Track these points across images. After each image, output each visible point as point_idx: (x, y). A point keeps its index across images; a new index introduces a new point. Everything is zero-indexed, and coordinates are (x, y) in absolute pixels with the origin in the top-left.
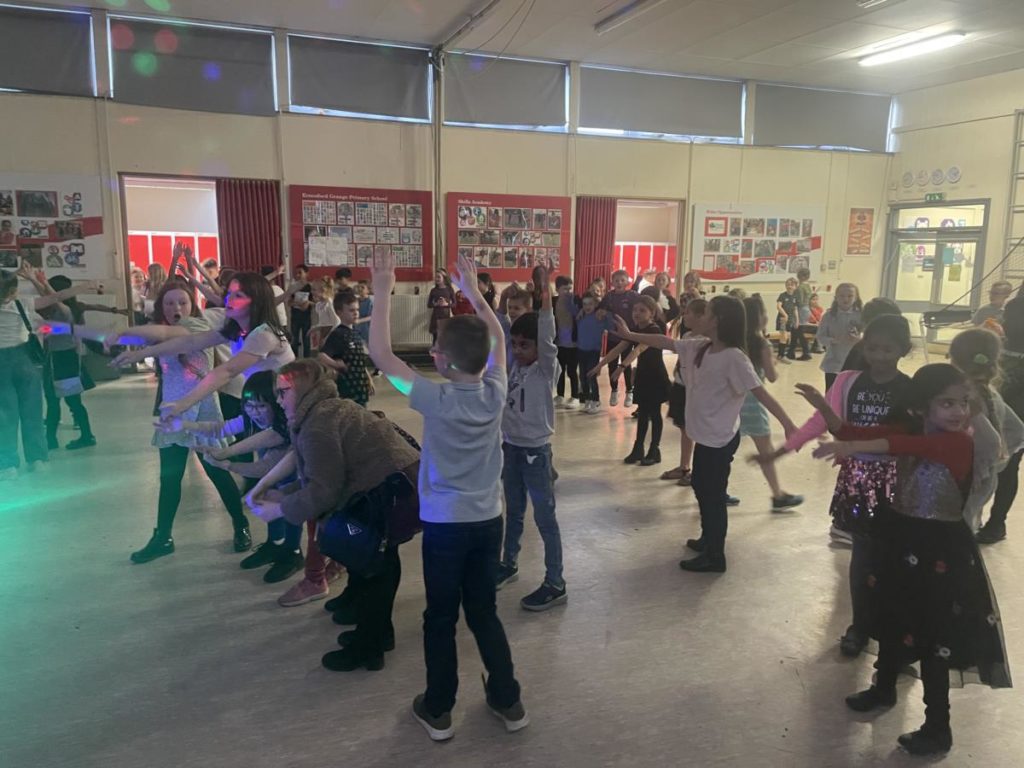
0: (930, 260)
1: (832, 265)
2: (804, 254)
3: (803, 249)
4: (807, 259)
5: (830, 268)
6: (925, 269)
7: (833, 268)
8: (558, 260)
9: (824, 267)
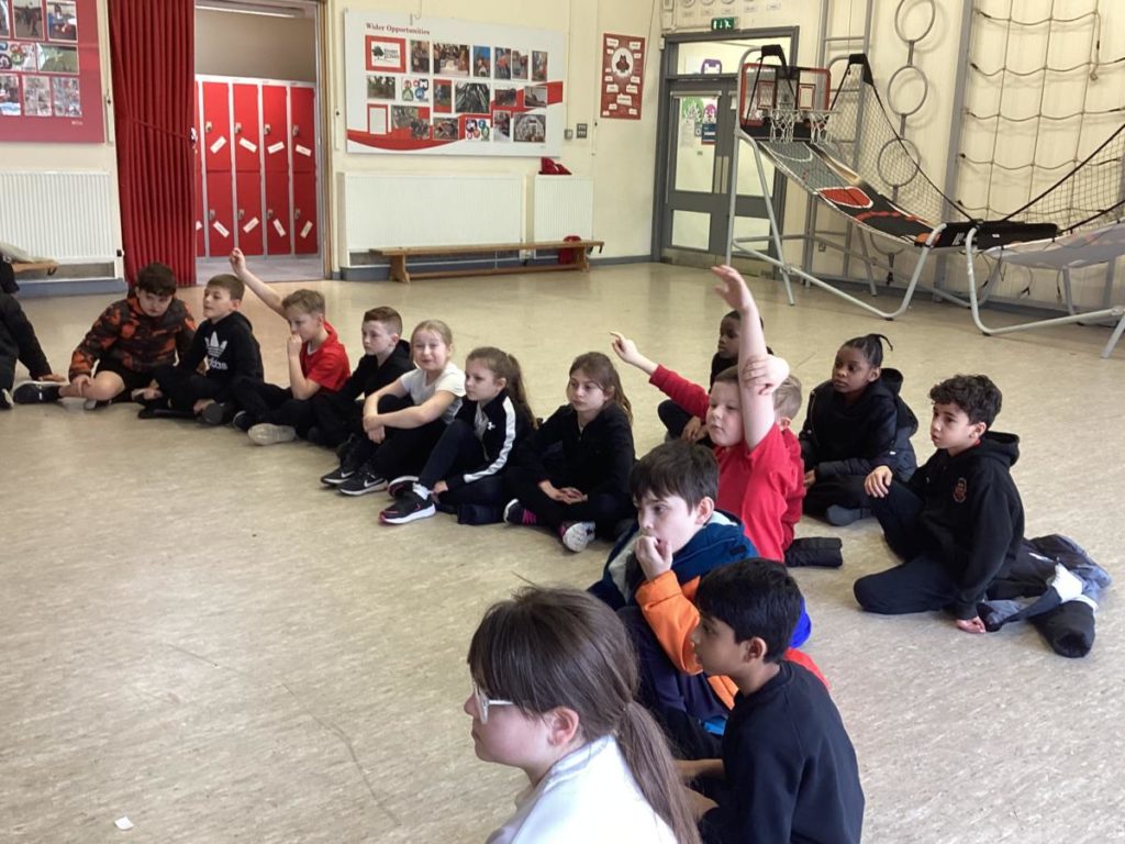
1: (582, 131)
2: (538, 111)
4: (542, 119)
7: (583, 136)
8: (75, 101)
9: (569, 134)
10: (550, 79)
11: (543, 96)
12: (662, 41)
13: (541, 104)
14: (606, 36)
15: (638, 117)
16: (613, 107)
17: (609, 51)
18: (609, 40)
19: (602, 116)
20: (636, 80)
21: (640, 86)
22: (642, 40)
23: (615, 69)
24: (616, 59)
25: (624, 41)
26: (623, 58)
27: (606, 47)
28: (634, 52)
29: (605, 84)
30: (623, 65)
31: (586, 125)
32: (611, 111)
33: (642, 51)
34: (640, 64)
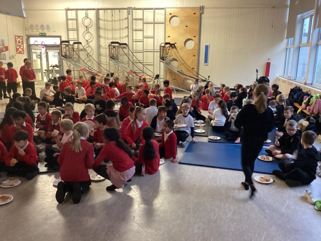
2: (4, 53)
3: (3, 51)
5: (13, 58)
6: (38, 58)
10: (5, 46)
11: (4, 50)
12: (26, 37)
13: (4, 51)
14: (15, 36)
15: (23, 53)
16: (18, 51)
17: (16, 39)
18: (16, 37)
20: (22, 45)
21: (23, 47)
22: (22, 37)
23: (18, 43)
24: (18, 41)
25: (19, 37)
26: (19, 41)
27: (15, 38)
28: (21, 39)
29: (16, 46)
30: (19, 42)
32: (18, 52)
33: (22, 39)
34: (23, 42)
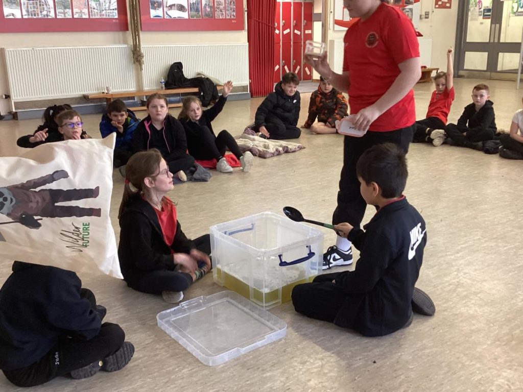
0: (489, 10)
1: (427, 15)
2: (409, 6)
4: (411, 10)
5: (426, 18)
6: (485, 17)
7: (428, 18)
8: (234, 11)
9: (422, 16)
13: (411, 3)
15: (450, 7)
16: (440, 3)
19: (435, 8)
31: (428, 12)
